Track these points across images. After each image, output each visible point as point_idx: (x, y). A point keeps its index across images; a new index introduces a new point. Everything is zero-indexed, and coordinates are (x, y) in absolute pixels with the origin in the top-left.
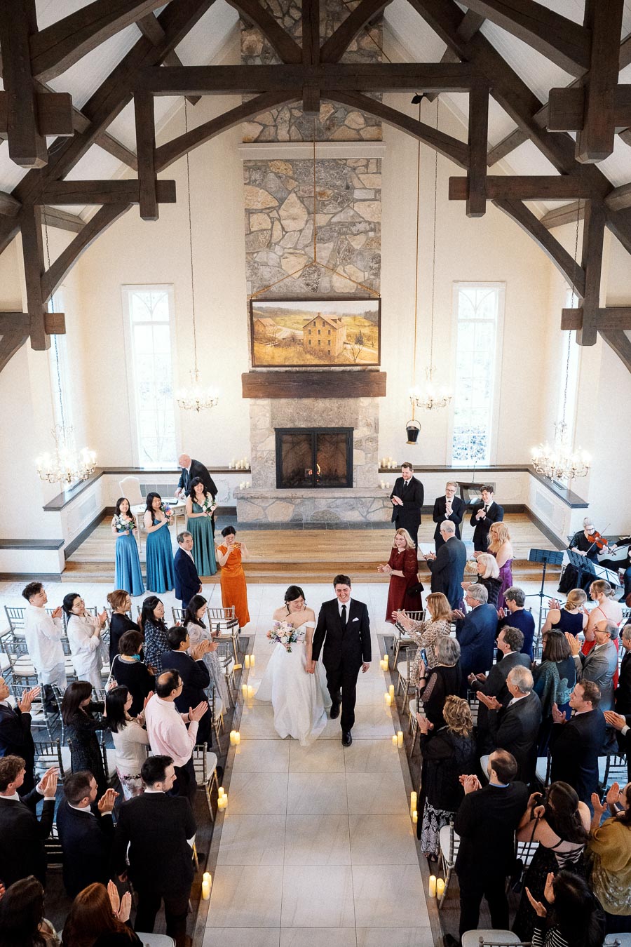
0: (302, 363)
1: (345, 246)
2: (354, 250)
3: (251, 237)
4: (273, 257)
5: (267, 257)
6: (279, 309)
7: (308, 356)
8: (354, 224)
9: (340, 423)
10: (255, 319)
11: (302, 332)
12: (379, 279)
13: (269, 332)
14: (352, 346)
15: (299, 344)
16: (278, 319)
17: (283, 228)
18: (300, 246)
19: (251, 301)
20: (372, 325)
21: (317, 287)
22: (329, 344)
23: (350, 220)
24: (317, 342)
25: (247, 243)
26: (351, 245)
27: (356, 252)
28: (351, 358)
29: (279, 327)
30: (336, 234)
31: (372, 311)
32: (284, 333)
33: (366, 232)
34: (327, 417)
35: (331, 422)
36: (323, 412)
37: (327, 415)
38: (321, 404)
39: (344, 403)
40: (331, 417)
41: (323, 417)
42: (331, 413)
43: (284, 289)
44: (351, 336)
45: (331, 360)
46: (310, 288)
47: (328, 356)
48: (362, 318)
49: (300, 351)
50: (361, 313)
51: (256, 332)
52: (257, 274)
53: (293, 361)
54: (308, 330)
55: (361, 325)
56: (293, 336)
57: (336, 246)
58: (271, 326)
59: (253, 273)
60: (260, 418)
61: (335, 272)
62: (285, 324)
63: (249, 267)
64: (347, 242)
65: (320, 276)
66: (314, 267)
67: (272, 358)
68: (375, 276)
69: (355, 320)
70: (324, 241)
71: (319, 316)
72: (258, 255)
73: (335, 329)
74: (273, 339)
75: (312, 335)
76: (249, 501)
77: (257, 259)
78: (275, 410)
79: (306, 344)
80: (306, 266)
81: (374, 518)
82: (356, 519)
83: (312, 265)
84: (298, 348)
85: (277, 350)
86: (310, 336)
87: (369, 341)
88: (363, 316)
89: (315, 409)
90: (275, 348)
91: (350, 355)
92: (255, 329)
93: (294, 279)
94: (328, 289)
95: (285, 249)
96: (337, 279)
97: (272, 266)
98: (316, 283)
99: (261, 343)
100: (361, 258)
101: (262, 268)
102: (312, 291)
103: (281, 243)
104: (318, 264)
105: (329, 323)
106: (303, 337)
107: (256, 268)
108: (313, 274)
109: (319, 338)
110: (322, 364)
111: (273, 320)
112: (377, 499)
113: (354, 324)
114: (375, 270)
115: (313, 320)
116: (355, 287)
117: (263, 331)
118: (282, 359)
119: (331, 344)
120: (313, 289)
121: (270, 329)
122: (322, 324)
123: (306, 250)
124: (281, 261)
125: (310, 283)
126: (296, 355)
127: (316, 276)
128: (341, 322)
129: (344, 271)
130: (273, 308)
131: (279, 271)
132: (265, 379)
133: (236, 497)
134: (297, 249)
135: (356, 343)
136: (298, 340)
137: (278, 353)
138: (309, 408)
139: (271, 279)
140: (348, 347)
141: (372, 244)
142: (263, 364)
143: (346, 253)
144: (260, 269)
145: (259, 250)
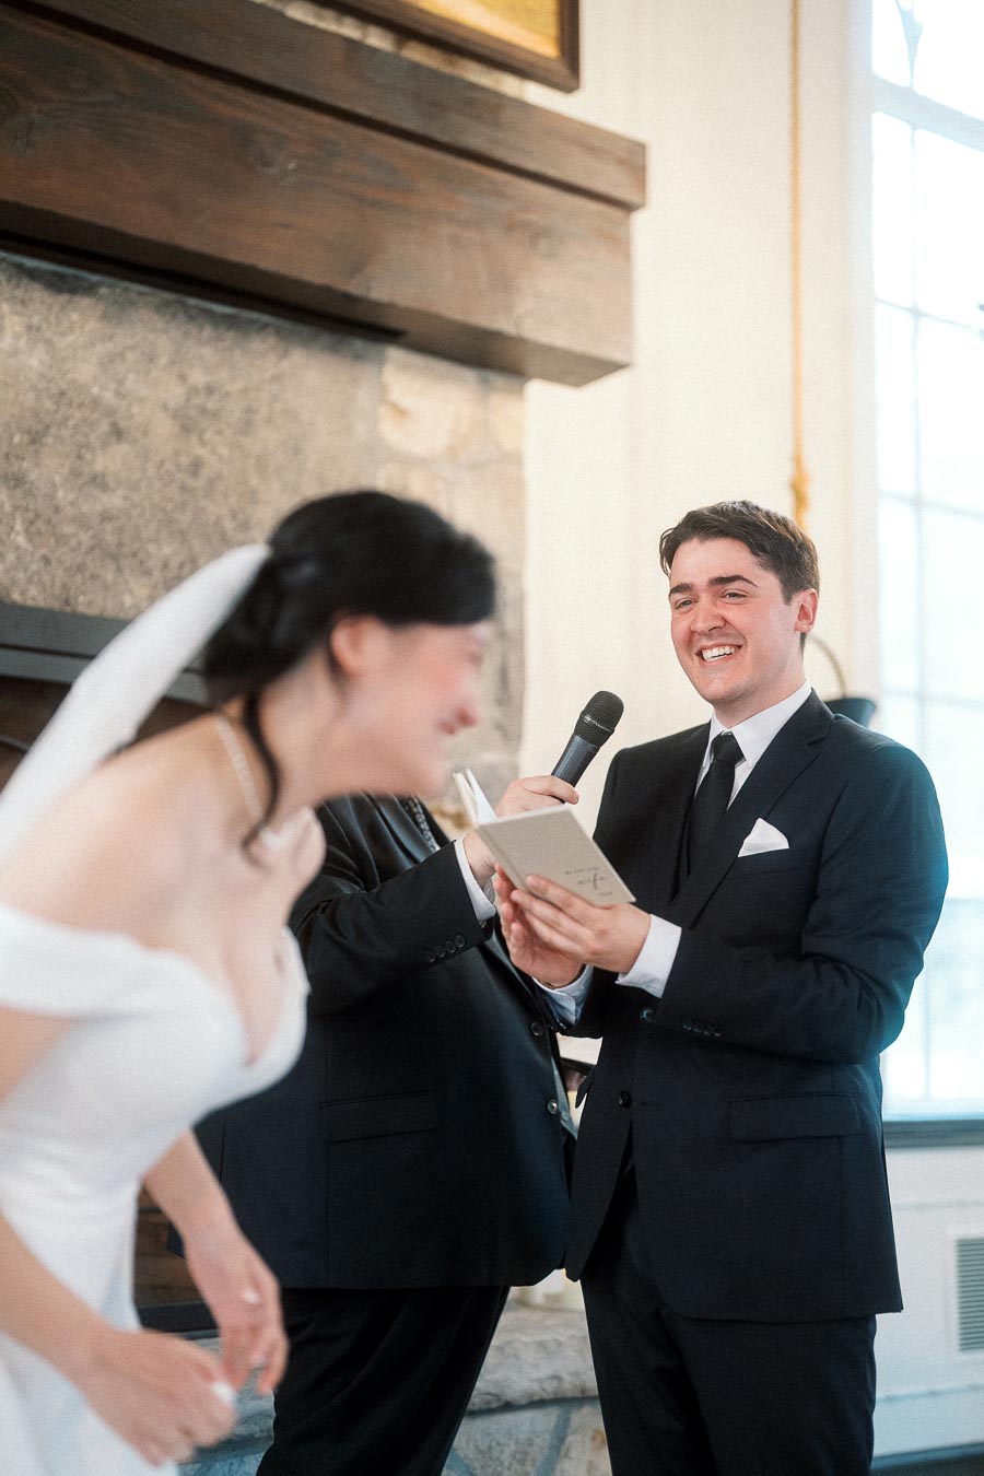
34: (71, 497)
35: (115, 558)
36: (35, 438)
37: (75, 474)
38: (17, 337)
39: (239, 385)
40: (114, 501)
41: (29, 493)
42: (111, 460)
112: (586, 1410)
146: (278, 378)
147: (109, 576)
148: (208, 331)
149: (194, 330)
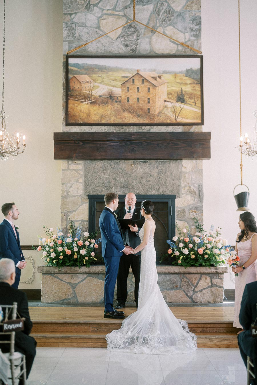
0: (120, 121)
1: (165, 8)
2: (174, 12)
4: (91, 18)
5: (85, 18)
6: (96, 65)
7: (126, 114)
9: (161, 190)
10: (70, 76)
11: (120, 90)
12: (200, 39)
13: (86, 88)
14: (173, 104)
15: (116, 102)
16: (95, 76)
18: (119, 8)
19: (67, 57)
20: (193, 83)
21: (136, 48)
22: (149, 102)
24: (136, 100)
26: (170, 7)
27: (175, 15)
28: (172, 117)
29: (96, 84)
31: (193, 69)
32: (101, 90)
34: (146, 183)
35: (151, 189)
36: (142, 178)
37: (146, 181)
38: (140, 168)
39: (164, 168)
40: (151, 183)
41: (142, 184)
42: (150, 179)
43: (102, 50)
44: (171, 94)
45: (151, 118)
46: (129, 48)
47: (147, 114)
48: (183, 76)
49: (118, 109)
50: (182, 71)
51: (71, 88)
52: (74, 34)
53: (110, 119)
54: (126, 88)
55: (182, 83)
56: (111, 94)
57: (156, 8)
58: (87, 83)
59: (71, 33)
60: (73, 184)
61: (155, 33)
62: (102, 81)
63: (66, 28)
64: (167, 4)
65: (139, 37)
66: (133, 27)
67: (87, 116)
68: (195, 37)
69: (175, 78)
70: (143, 3)
71: (138, 73)
72: (75, 16)
73: (154, 86)
74: (89, 96)
75: (130, 93)
76: (56, 277)
77: (75, 20)
78: (89, 174)
79: (124, 102)
80: (125, 27)
81: (202, 299)
82: (181, 300)
83: (131, 26)
84: (115, 105)
85: (93, 108)
86: (128, 94)
87: (190, 99)
88: (184, 74)
89: (133, 175)
90: (91, 106)
91: (171, 113)
92: (70, 86)
93: (112, 39)
94: (147, 50)
95: (103, 10)
96: (157, 40)
97: (90, 27)
98: (135, 44)
99: (76, 100)
100: (181, 20)
101: (80, 29)
102: (131, 51)
103: (99, 5)
104: (137, 25)
105: (148, 81)
106: (121, 94)
107: (73, 29)
108: (132, 35)
109: (137, 96)
110: (141, 122)
111: (89, 77)
112: (204, 275)
113: (175, 82)
114: (195, 31)
115: (132, 77)
116: (176, 48)
117: (78, 88)
118: (98, 117)
119: (151, 102)
120: (132, 50)
121: (86, 86)
122: (141, 81)
123: (125, 12)
124: (99, 22)
125: (129, 44)
126: (114, 113)
127: (135, 37)
128: (161, 79)
129: (164, 32)
130: (90, 65)
131: (97, 32)
132: (79, 137)
133: (41, 272)
134: (116, 11)
135: (177, 101)
136: (116, 97)
137: (94, 111)
138: (126, 174)
139: (89, 39)
140: (169, 105)
141: (193, 7)
142: (78, 122)
143: (165, 14)
144: (78, 30)
145: (77, 11)
146: (168, 167)
147: (151, 190)
148: (161, 163)
149: (159, 163)
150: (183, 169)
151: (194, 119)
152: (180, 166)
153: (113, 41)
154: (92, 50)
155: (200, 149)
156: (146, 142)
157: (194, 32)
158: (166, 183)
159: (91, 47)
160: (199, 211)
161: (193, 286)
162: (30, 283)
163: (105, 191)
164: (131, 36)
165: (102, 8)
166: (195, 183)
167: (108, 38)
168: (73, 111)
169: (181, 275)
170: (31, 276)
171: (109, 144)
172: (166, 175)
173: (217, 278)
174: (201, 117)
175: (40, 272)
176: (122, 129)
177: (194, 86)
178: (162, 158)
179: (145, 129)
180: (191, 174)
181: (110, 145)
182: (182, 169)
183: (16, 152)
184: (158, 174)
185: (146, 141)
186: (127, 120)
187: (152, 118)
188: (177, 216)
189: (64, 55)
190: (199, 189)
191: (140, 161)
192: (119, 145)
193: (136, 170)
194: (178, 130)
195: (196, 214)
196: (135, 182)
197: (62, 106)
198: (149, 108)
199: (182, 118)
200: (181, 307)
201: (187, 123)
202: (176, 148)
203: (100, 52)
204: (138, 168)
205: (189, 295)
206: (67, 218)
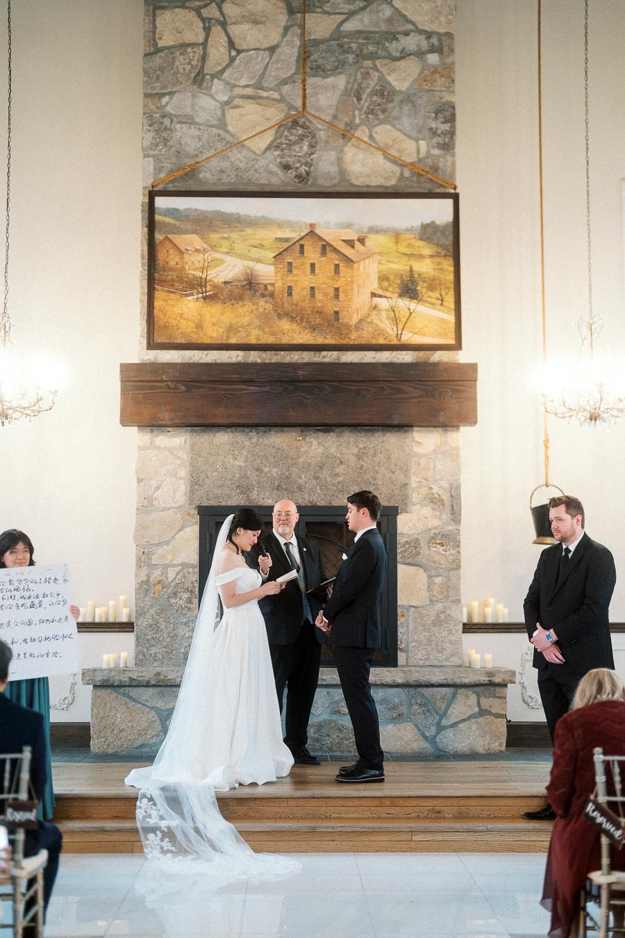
0: (271, 340)
1: (372, 83)
2: (393, 92)
3: (158, 60)
4: (206, 105)
5: (193, 105)
6: (218, 213)
7: (285, 324)
8: (393, 37)
10: (159, 237)
11: (272, 268)
12: (453, 155)
13: (193, 265)
14: (393, 302)
15: (263, 296)
16: (214, 237)
17: (231, 44)
18: (270, 82)
19: (152, 195)
20: (438, 255)
21: (308, 173)
22: (337, 296)
23: (384, 27)
24: (307, 292)
25: (146, 73)
26: (388, 83)
27: (397, 99)
28: (389, 330)
29: (216, 255)
30: (351, 58)
31: (438, 222)
32: (228, 269)
33: (420, 54)
34: (331, 479)
35: (341, 491)
36: (321, 468)
37: (331, 474)
38: (316, 445)
39: (373, 445)
40: (341, 479)
41: (321, 480)
42: (340, 469)
43: (230, 176)
44: (388, 279)
45: (342, 334)
46: (291, 173)
47: (333, 325)
48: (415, 238)
49: (267, 311)
50: (412, 227)
51: (161, 264)
52: (168, 141)
53: (248, 335)
54: (286, 264)
55: (412, 255)
56: (250, 277)
57: (353, 84)
58: (196, 253)
59: (160, 138)
60: (162, 482)
61: (351, 139)
62: (230, 247)
63: (150, 126)
64: (377, 74)
65: (314, 149)
66: (302, 127)
67: (196, 328)
68: (443, 149)
69: (397, 242)
70: (324, 71)
71: (312, 231)
72: (171, 99)
73: (349, 261)
74: (201, 282)
75: (295, 276)
76: (124, 695)
77: (168, 109)
78: (200, 459)
79: (281, 296)
80: (283, 125)
81: (457, 745)
82: (409, 747)
83: (297, 123)
84: (260, 304)
85: (210, 309)
86: (290, 278)
87: (431, 291)
88: (418, 235)
89: (300, 460)
90: (205, 304)
91: (387, 322)
92: (158, 260)
93: (254, 153)
94: (334, 178)
95: (234, 87)
96: (354, 155)
97: (203, 124)
98: (306, 164)
99: (172, 292)
100: (410, 110)
101: (181, 128)
102: (297, 180)
103: (225, 75)
104: (310, 122)
105: (335, 249)
106: (274, 278)
107: (166, 129)
108: (299, 144)
109: (311, 283)
110: (319, 343)
111: (202, 238)
112: (463, 689)
113: (397, 251)
114: (442, 136)
115: (298, 241)
116: (398, 174)
117: (177, 264)
118: (221, 330)
119: (342, 296)
120: (299, 177)
121: (193, 260)
122: (319, 249)
123: (284, 92)
124: (223, 114)
125: (291, 163)
126: (257, 322)
127: (305, 148)
128: (364, 245)
129: (371, 137)
130: (204, 212)
131: (219, 135)
132: (178, 374)
133: (91, 682)
134: (262, 89)
135: (401, 296)
136: (262, 286)
137: (211, 317)
138: (285, 458)
139: (201, 152)
140: (383, 303)
141: (435, 81)
142: (176, 342)
143: (375, 98)
144: (176, 130)
145: (175, 89)
146: (381, 442)
147: (341, 496)
148: (364, 434)
149: (360, 434)
150: (416, 449)
151: (439, 335)
152: (407, 440)
153: (256, 157)
154: (208, 175)
155: (454, 401)
156: (330, 386)
157: (439, 139)
158: (375, 479)
159: (205, 169)
160: (452, 544)
161: (437, 713)
162: (63, 709)
163: (237, 497)
164: (298, 146)
165: (232, 82)
166: (441, 480)
167: (245, 152)
168: (165, 317)
169: (411, 689)
170: (67, 694)
171: (246, 390)
172: (376, 459)
173: (490, 697)
174: (456, 332)
175: (88, 684)
176: (277, 355)
177: (440, 261)
178: (366, 422)
179: (329, 357)
180: (432, 459)
181: (249, 392)
182: (412, 446)
183: (36, 408)
184: (359, 459)
185: (331, 383)
186: (287, 338)
187: (343, 332)
188: (401, 555)
189: (144, 188)
190: (451, 492)
191: (316, 429)
192: (268, 392)
193: (307, 448)
194: (403, 359)
195: (443, 550)
196: (305, 477)
197: (138, 302)
198: (337, 309)
199: (411, 335)
200: (410, 761)
201: (423, 345)
202: (400, 399)
203: (227, 180)
204: (311, 445)
205: (427, 734)
206: (150, 559)
